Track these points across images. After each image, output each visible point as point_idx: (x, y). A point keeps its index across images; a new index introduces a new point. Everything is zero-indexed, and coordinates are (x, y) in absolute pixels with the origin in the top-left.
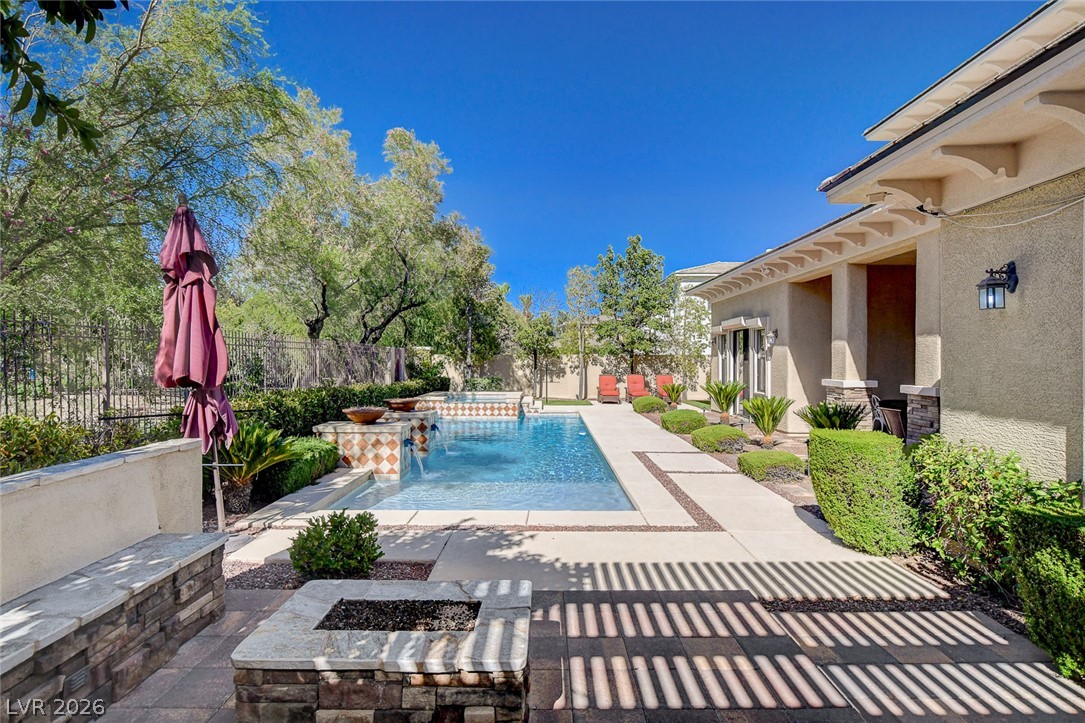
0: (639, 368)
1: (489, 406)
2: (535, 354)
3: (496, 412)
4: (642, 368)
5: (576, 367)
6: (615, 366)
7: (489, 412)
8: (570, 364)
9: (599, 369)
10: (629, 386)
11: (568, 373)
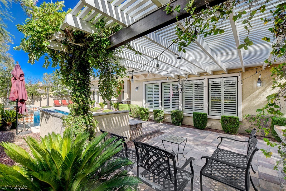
2: (33, 95)
4: (64, 98)
5: (45, 98)
9: (52, 99)
10: (63, 102)
11: (43, 100)
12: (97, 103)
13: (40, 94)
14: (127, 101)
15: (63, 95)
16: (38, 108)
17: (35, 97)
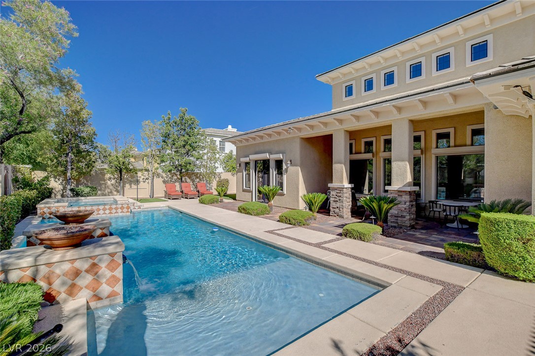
0: (183, 179)
2: (121, 172)
3: (114, 211)
4: (185, 179)
5: (147, 179)
6: (170, 178)
7: (107, 212)
8: (143, 177)
9: (161, 180)
10: (183, 189)
11: (142, 183)
13: (136, 170)
15: (183, 171)
16: (134, 205)
17: (125, 176)
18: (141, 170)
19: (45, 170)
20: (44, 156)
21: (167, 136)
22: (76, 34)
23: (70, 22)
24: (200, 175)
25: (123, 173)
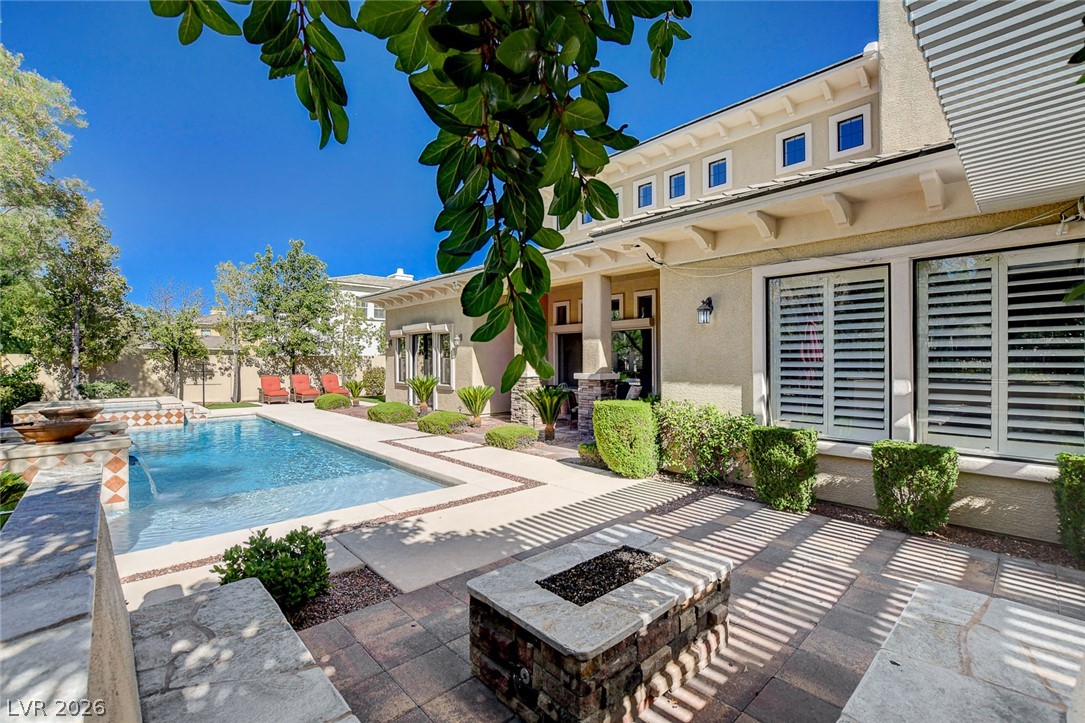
0: (298, 368)
1: (141, 414)
2: (176, 354)
3: (153, 420)
4: (301, 368)
5: (226, 369)
6: (272, 366)
7: (142, 421)
8: (219, 365)
9: (254, 370)
10: (295, 386)
11: (218, 374)
12: (441, 391)
13: (205, 353)
14: (602, 381)
15: (297, 352)
16: (192, 412)
17: (185, 364)
18: (215, 353)
19: (29, 352)
20: (26, 327)
21: (265, 290)
22: (84, 124)
23: (72, 104)
24: (331, 361)
25: (181, 359)
